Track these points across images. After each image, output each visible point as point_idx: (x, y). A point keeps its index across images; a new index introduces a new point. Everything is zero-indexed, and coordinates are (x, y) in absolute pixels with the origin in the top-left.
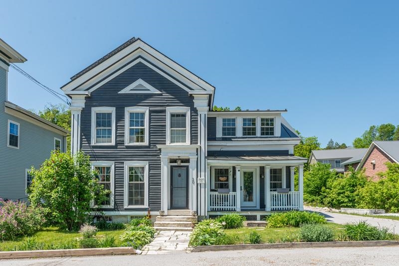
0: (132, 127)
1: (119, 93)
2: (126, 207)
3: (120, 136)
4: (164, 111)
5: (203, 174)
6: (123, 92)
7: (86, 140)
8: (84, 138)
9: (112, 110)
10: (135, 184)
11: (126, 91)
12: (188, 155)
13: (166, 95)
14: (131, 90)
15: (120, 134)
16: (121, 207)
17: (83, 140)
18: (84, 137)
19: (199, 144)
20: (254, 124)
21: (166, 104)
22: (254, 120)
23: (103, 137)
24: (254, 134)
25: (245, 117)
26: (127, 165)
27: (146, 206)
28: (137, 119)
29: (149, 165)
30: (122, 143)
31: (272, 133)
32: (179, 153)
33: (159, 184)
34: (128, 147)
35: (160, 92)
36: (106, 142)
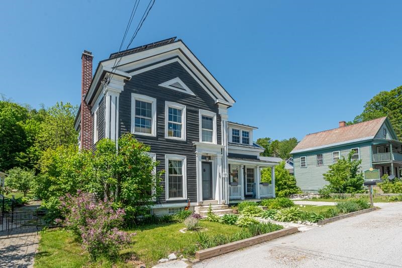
0: (171, 122)
1: (160, 85)
2: (167, 199)
3: (160, 128)
4: (197, 112)
5: (226, 170)
6: (163, 85)
7: (124, 127)
8: (122, 125)
9: (153, 101)
10: (174, 176)
11: (166, 85)
12: (215, 153)
13: (198, 98)
14: (170, 85)
15: (160, 127)
16: (163, 200)
17: (122, 126)
18: (122, 123)
19: (222, 145)
20: (238, 134)
21: (199, 106)
22: (238, 131)
23: (142, 126)
24: (239, 142)
25: (233, 128)
26: (168, 157)
27: (185, 197)
28: (175, 114)
29: (187, 159)
30: (162, 135)
31: (248, 143)
32: (207, 151)
33: (195, 177)
34: (168, 140)
35: (194, 95)
36: (145, 132)
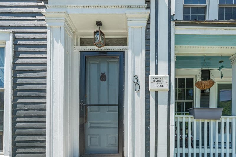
33: (41, 93)
